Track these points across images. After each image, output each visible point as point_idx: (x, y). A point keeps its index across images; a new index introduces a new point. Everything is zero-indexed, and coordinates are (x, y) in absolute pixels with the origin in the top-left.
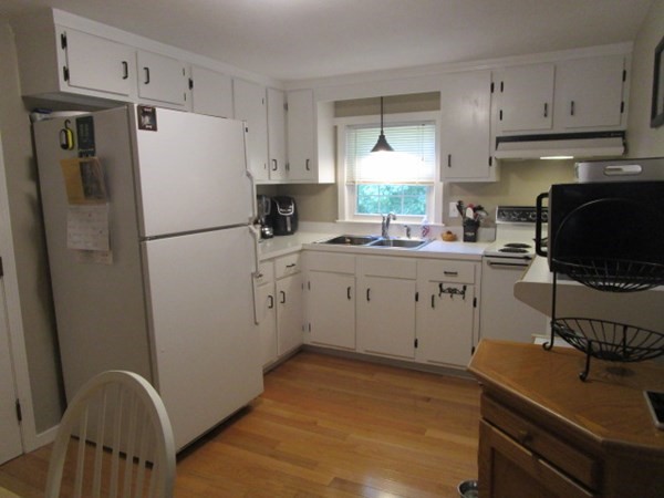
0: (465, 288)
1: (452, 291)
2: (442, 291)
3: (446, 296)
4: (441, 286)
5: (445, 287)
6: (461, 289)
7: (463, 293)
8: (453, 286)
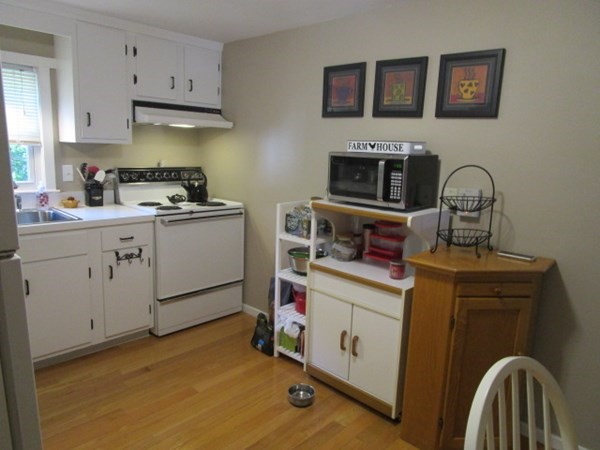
0: (141, 250)
1: (129, 257)
2: (119, 259)
3: (124, 263)
4: (117, 254)
5: (121, 254)
6: (137, 252)
7: (139, 256)
8: (129, 252)
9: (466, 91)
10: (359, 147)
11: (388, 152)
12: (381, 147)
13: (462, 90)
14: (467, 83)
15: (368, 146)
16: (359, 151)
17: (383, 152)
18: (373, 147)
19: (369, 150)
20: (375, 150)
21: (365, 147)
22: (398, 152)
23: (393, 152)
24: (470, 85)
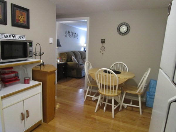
9: (21, 19)
10: (7, 37)
11: (20, 39)
12: (17, 37)
13: (20, 18)
14: (21, 16)
15: (12, 37)
16: (7, 38)
17: (18, 39)
18: (14, 37)
19: (12, 38)
20: (15, 38)
21: (10, 37)
22: (23, 39)
23: (22, 39)
24: (22, 17)
